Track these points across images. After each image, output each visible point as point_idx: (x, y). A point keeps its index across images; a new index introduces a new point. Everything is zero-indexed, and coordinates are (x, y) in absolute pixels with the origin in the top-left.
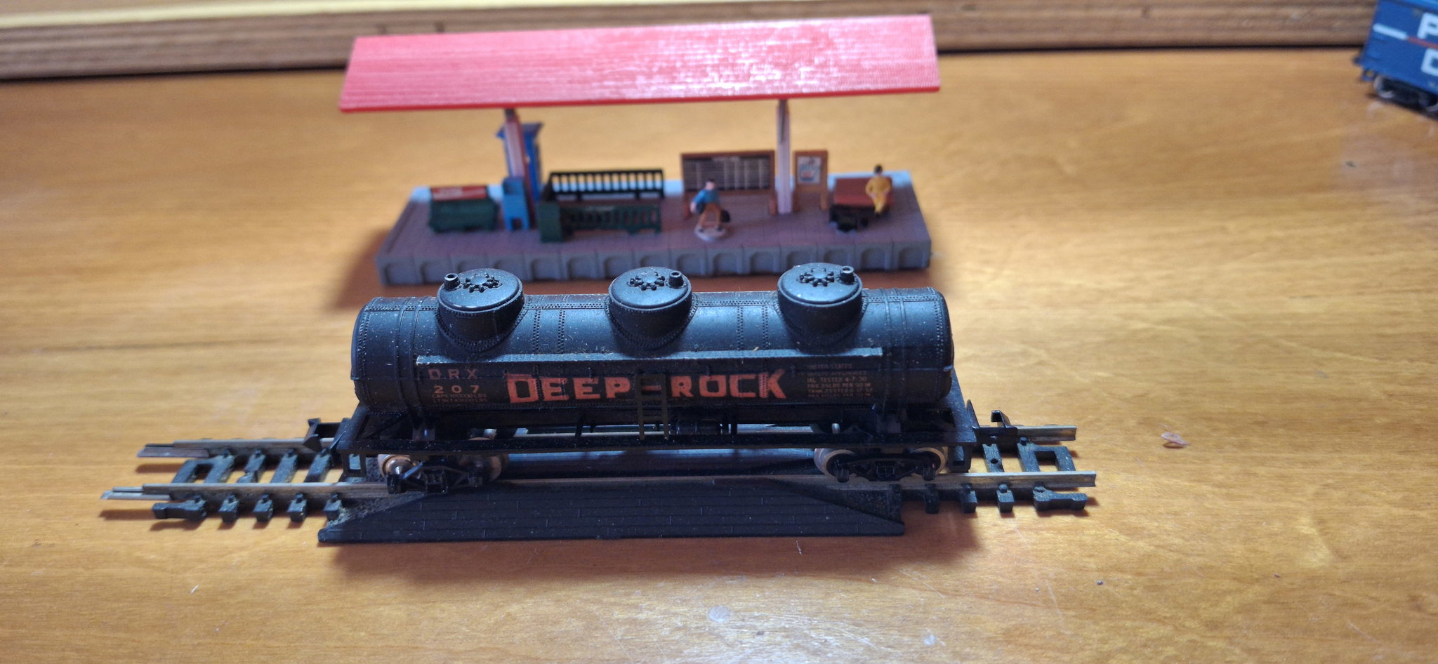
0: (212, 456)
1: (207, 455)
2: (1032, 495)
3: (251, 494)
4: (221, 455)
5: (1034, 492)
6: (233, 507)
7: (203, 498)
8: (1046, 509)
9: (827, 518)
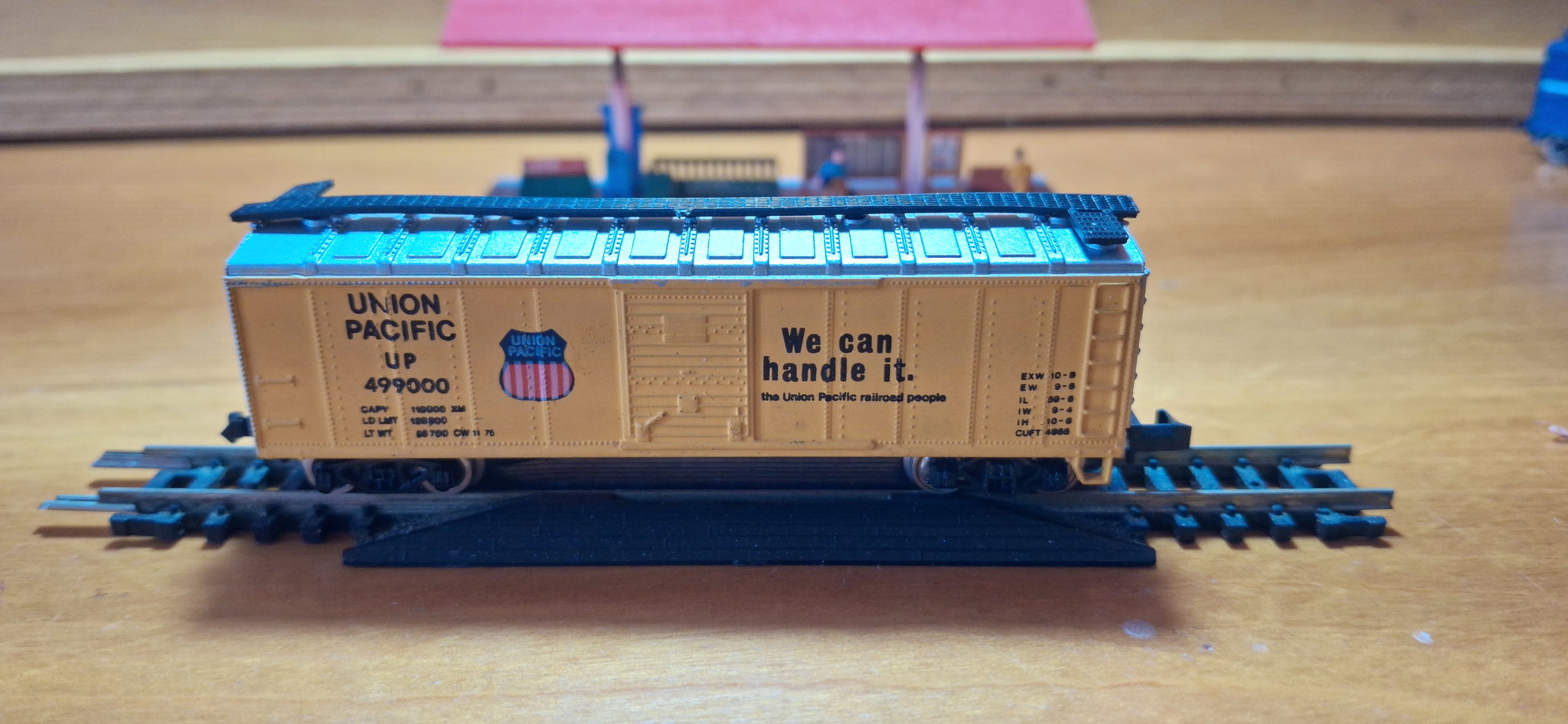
0: (194, 467)
1: (190, 466)
2: (1316, 518)
3: (249, 506)
4: (208, 465)
5: (1317, 515)
6: (223, 521)
7: (182, 508)
8: (1335, 537)
9: (1050, 542)
